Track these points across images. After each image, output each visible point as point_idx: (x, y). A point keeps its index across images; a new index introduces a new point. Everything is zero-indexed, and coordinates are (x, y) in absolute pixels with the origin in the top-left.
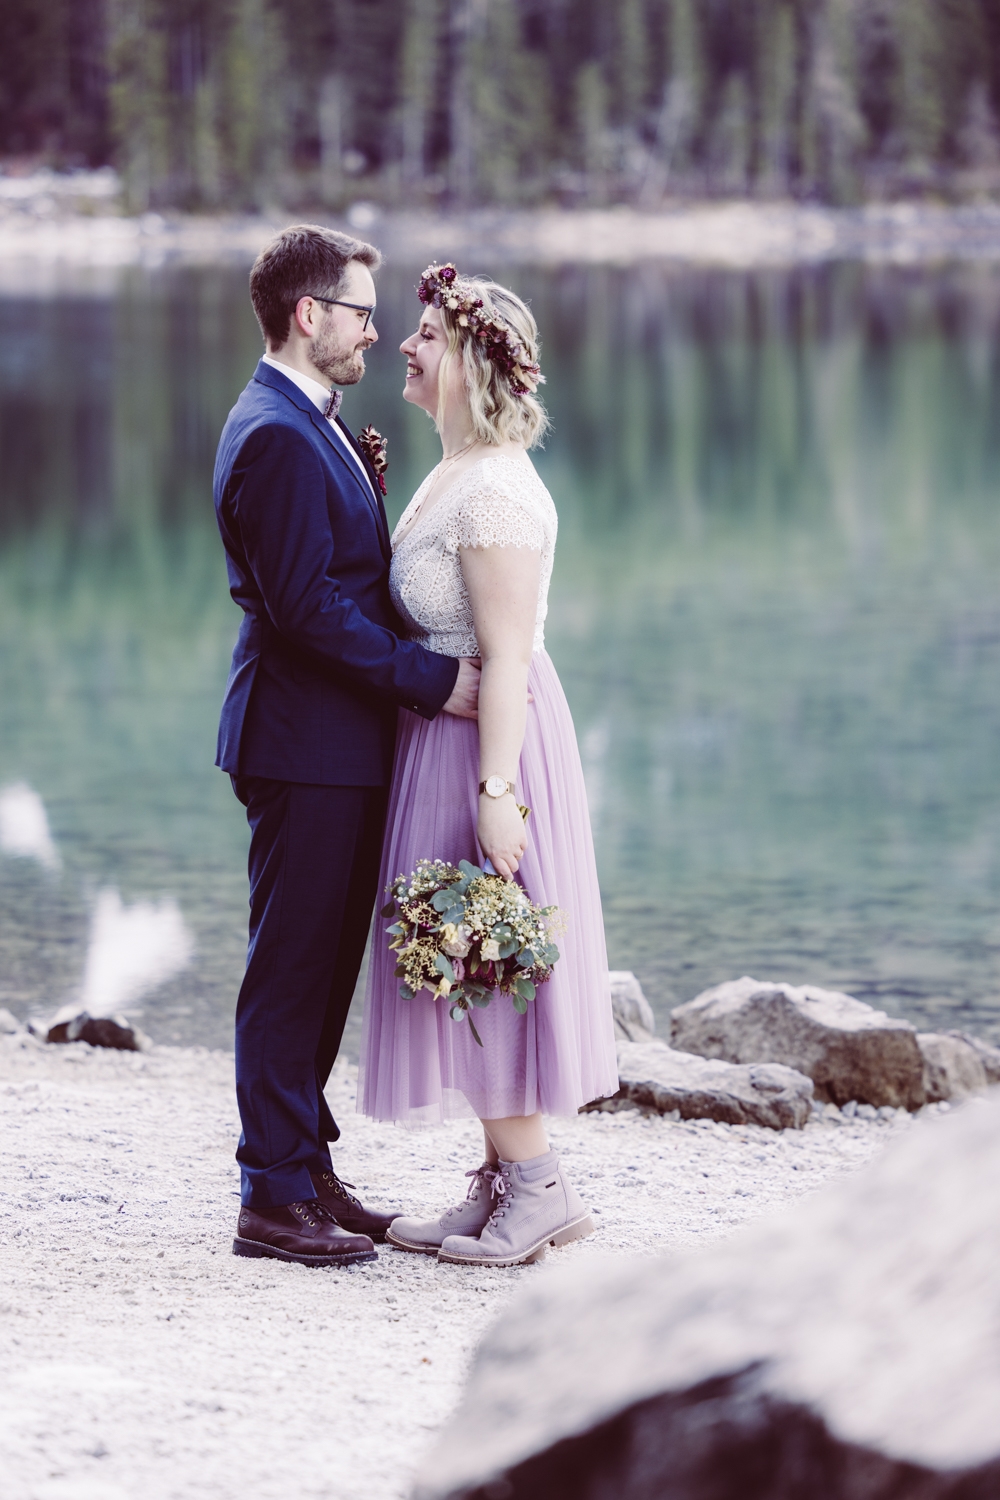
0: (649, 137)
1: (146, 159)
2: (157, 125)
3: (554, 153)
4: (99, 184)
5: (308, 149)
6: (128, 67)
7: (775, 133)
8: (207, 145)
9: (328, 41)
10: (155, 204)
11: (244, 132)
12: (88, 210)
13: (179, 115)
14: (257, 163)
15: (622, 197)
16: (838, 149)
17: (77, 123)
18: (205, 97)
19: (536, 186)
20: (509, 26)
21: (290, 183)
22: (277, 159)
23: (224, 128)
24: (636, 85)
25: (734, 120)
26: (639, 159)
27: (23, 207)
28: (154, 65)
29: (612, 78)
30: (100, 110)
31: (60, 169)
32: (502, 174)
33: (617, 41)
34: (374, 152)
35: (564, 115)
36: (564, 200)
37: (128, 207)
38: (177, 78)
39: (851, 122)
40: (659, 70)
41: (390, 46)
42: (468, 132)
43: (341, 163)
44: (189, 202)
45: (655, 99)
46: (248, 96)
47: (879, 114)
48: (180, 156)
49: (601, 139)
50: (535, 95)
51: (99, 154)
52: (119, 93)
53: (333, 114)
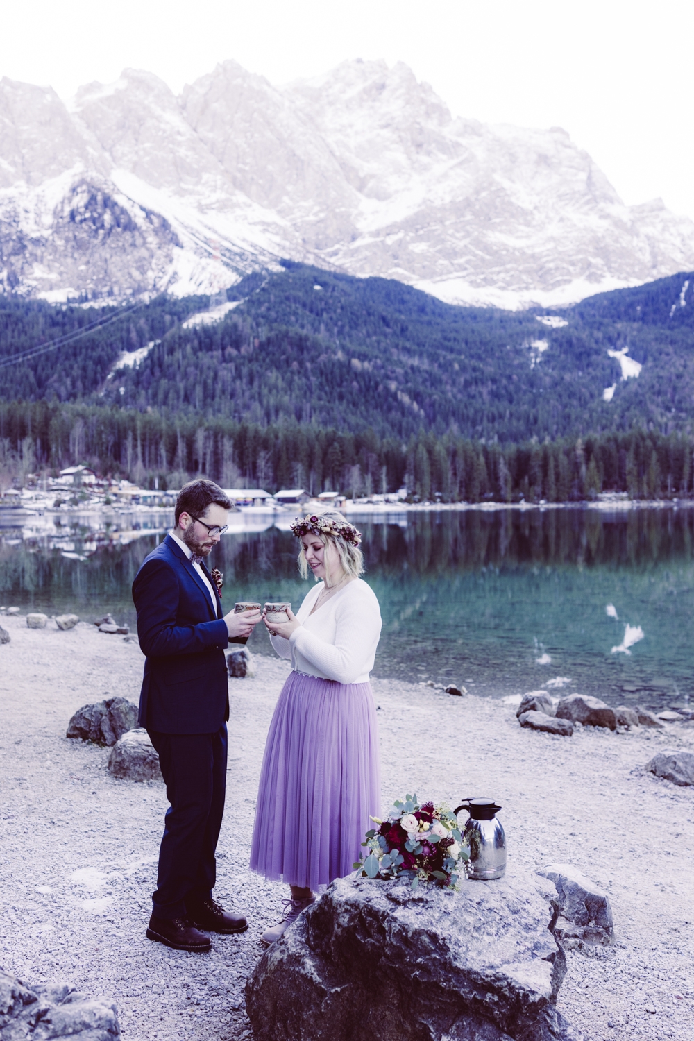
1: (633, 490)
2: (635, 483)
4: (625, 494)
5: (665, 488)
6: (630, 473)
8: (645, 486)
9: (669, 467)
10: (635, 498)
11: (652, 485)
12: (622, 499)
13: (640, 481)
14: (655, 490)
17: (620, 483)
18: (645, 478)
21: (661, 494)
22: (659, 489)
23: (648, 484)
27: (610, 499)
28: (635, 473)
30: (625, 481)
31: (617, 492)
34: (678, 488)
37: (630, 499)
38: (639, 475)
41: (681, 468)
43: (671, 490)
44: (641, 498)
46: (653, 478)
48: (640, 488)
51: (624, 489)
52: (628, 478)
53: (669, 481)
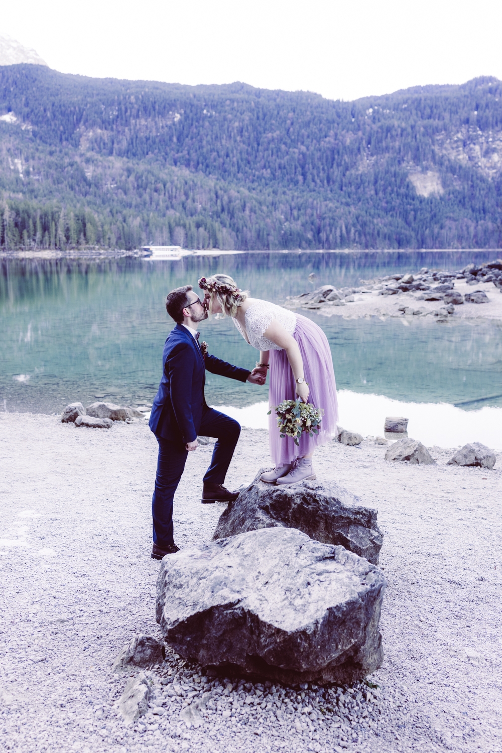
0: (34, 240)
3: (20, 242)
7: (53, 240)
15: (30, 249)
16: (62, 242)
19: (18, 247)
20: (12, 224)
24: (32, 233)
25: (46, 238)
26: (33, 243)
29: (28, 231)
32: (12, 245)
33: (29, 226)
35: (21, 237)
36: (22, 250)
39: (64, 239)
40: (35, 231)
42: (6, 239)
45: (35, 235)
47: (68, 238)
49: (27, 241)
50: (17, 234)
